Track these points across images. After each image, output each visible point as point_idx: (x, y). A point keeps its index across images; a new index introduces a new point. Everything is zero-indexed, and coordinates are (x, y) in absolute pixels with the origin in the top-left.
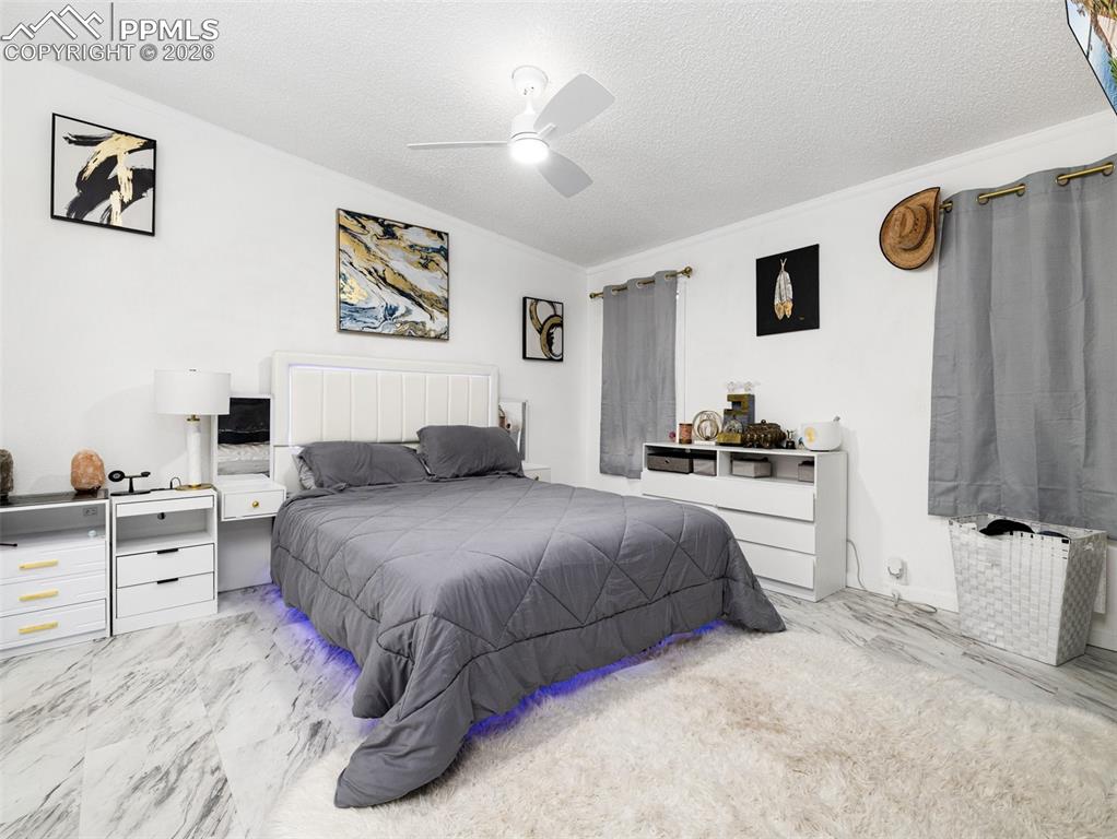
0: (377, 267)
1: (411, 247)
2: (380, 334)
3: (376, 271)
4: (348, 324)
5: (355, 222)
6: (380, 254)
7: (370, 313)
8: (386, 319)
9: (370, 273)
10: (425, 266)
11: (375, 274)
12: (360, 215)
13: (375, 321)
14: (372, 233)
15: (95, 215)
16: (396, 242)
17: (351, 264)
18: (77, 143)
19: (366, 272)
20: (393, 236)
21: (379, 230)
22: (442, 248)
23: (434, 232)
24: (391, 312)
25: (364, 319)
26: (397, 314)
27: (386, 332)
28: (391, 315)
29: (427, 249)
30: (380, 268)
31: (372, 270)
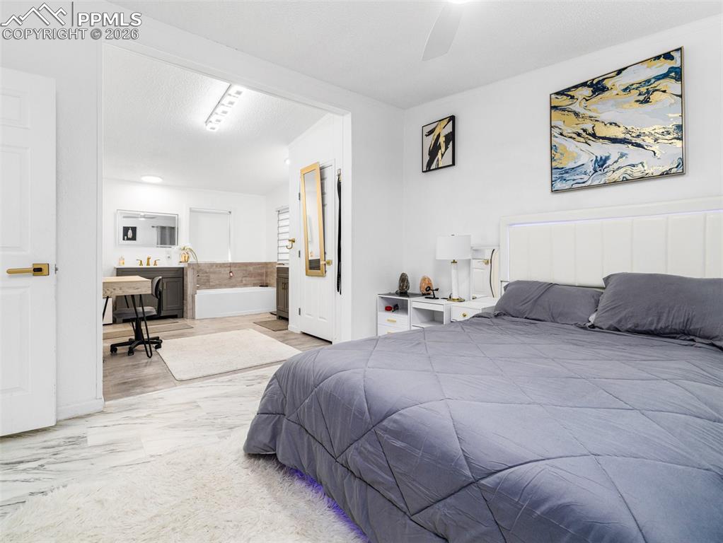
0: (585, 126)
1: (625, 90)
2: (590, 187)
3: (585, 131)
4: (558, 185)
5: (565, 97)
6: (589, 114)
7: (579, 170)
8: (596, 171)
9: (579, 135)
10: (646, 101)
11: (584, 134)
12: (569, 89)
13: (583, 176)
14: (580, 98)
15: (433, 166)
16: (606, 94)
17: (561, 134)
18: (429, 135)
19: (574, 136)
20: (604, 89)
21: (587, 92)
22: (671, 69)
23: (658, 58)
24: (600, 163)
25: (572, 178)
26: (609, 162)
27: (596, 183)
28: (602, 166)
29: (648, 81)
30: (589, 126)
31: (581, 132)
